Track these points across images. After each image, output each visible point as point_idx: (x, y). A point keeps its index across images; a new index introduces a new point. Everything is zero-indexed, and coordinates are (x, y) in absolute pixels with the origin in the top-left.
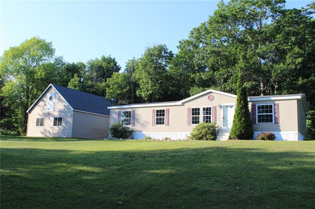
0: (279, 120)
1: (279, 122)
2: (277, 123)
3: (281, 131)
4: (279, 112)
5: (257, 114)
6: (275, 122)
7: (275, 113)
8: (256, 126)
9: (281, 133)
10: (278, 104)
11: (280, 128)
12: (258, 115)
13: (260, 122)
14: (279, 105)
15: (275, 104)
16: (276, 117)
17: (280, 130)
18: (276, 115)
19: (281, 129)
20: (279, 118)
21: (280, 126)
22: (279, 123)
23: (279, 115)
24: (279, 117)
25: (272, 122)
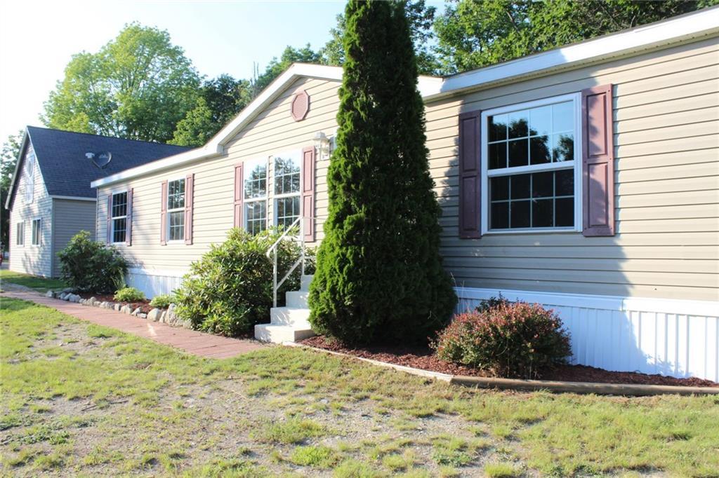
0: (616, 209)
1: (616, 222)
2: (603, 229)
3: (626, 294)
4: (615, 147)
5: (486, 173)
6: (588, 224)
7: (590, 160)
8: (478, 252)
9: (630, 303)
10: (613, 87)
11: (625, 266)
12: (494, 181)
13: (505, 226)
14: (614, 98)
15: (596, 90)
16: (597, 184)
17: (620, 287)
18: (598, 175)
19: (630, 277)
20: (616, 196)
21: (627, 251)
22: (616, 234)
23: (615, 172)
24: (616, 184)
25: (571, 223)
